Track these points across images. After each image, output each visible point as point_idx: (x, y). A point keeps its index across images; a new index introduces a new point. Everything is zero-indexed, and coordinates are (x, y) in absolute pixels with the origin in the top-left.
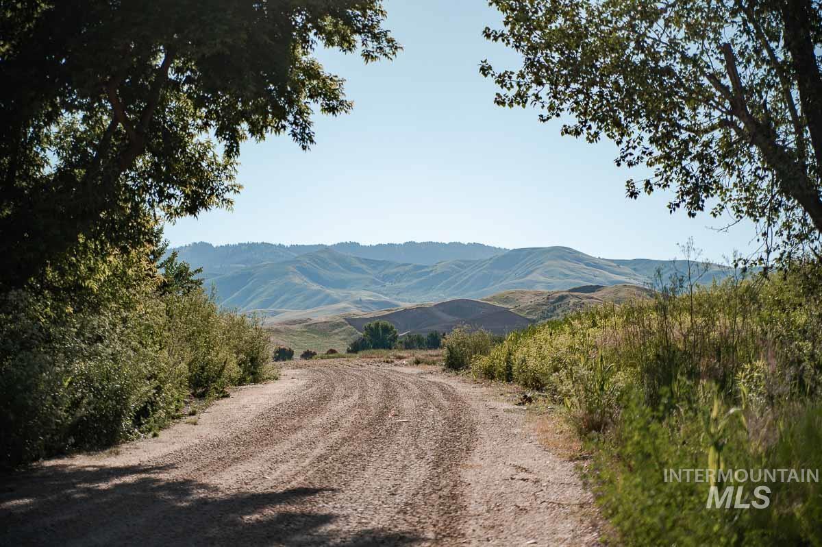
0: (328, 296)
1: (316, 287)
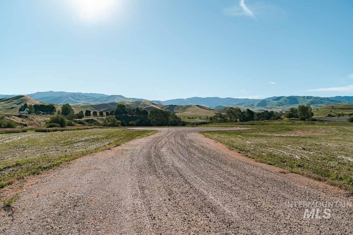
0: (77, 102)
1: (74, 100)
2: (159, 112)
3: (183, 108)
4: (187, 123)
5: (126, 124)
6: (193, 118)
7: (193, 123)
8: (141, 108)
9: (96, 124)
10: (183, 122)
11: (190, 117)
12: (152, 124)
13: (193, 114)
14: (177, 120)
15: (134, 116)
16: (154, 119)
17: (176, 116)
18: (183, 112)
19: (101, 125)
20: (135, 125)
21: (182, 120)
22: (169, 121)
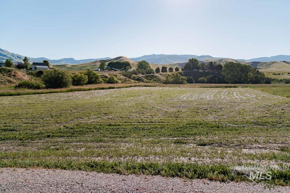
2: (235, 66)
3: (267, 64)
4: (273, 80)
5: (194, 81)
6: (279, 74)
7: (280, 80)
8: (215, 62)
9: (155, 80)
10: (268, 78)
11: (275, 73)
12: (227, 81)
13: (278, 70)
14: (259, 76)
15: (207, 71)
16: (229, 75)
17: (258, 71)
18: (268, 68)
19: (162, 81)
20: (206, 82)
21: (266, 76)
22: (249, 77)
